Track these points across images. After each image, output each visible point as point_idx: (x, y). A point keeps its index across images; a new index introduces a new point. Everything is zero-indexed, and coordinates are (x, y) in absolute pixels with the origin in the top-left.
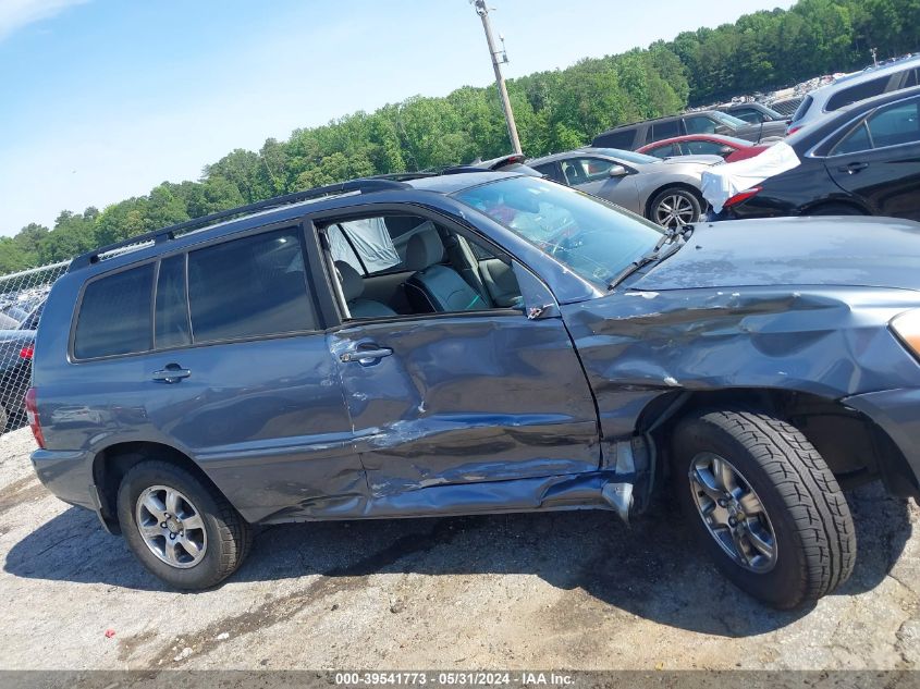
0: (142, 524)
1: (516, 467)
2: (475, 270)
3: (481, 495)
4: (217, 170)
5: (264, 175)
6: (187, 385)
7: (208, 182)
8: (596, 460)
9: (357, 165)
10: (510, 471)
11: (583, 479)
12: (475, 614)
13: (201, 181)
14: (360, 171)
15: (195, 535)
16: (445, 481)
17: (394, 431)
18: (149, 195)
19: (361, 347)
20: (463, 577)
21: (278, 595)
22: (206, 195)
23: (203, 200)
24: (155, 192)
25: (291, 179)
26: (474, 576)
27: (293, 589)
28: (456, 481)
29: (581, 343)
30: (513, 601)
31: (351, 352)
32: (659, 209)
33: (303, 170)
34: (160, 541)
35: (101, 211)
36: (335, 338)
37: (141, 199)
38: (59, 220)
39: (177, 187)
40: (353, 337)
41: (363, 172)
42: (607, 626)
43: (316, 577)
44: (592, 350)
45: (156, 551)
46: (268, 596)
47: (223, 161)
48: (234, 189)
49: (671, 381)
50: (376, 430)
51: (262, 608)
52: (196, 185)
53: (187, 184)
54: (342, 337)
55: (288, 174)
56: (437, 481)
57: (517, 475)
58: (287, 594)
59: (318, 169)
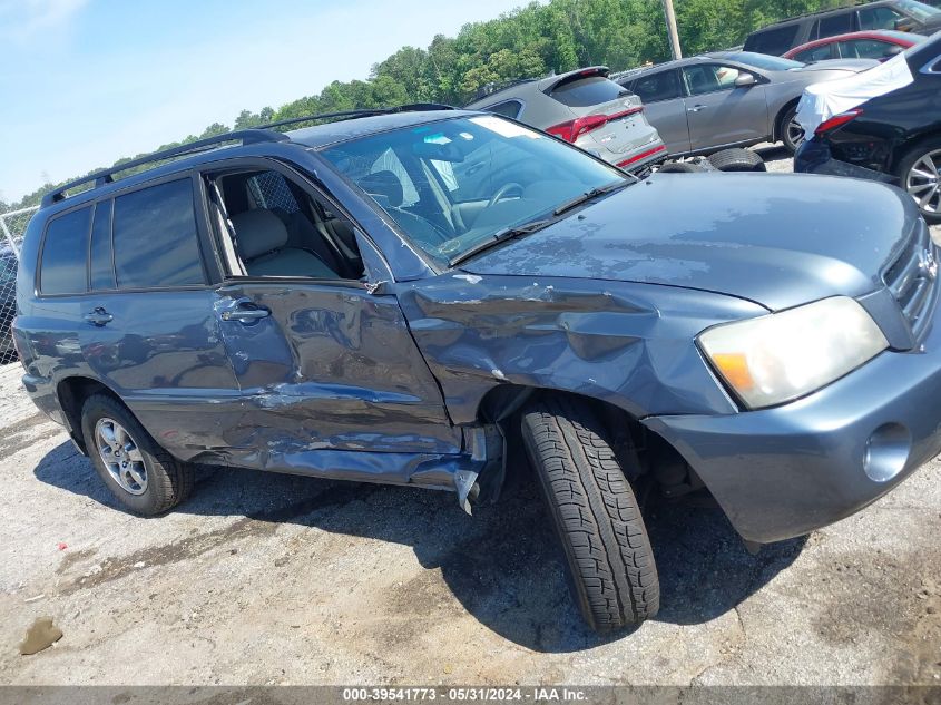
0: (102, 450)
1: (391, 440)
2: (447, 214)
3: (361, 464)
4: (387, 68)
5: (430, 74)
6: (111, 329)
7: (376, 81)
8: (458, 444)
9: (526, 62)
10: (386, 444)
11: (445, 461)
12: (338, 580)
13: (370, 80)
14: (528, 67)
15: (140, 467)
16: (331, 446)
17: (277, 393)
18: (320, 95)
19: (244, 306)
20: (352, 539)
21: (202, 531)
22: (374, 95)
23: (369, 99)
24: (327, 91)
25: (458, 78)
26: (361, 539)
27: (217, 527)
28: (340, 447)
29: (414, 325)
30: (376, 572)
31: (231, 310)
32: (791, 125)
33: (470, 68)
34: (117, 468)
35: (277, 111)
36: (218, 296)
37: (312, 99)
38: (239, 120)
39: (346, 87)
40: (235, 295)
41: (532, 70)
42: (435, 614)
43: (240, 518)
44: (427, 332)
45: (113, 474)
46: (195, 531)
47: (392, 59)
48: (401, 88)
49: (499, 374)
50: (261, 391)
51: (182, 542)
52: (363, 84)
53: (356, 83)
54: (224, 294)
55: (455, 72)
56: (324, 445)
57: (392, 449)
58: (210, 530)
59: (485, 66)
